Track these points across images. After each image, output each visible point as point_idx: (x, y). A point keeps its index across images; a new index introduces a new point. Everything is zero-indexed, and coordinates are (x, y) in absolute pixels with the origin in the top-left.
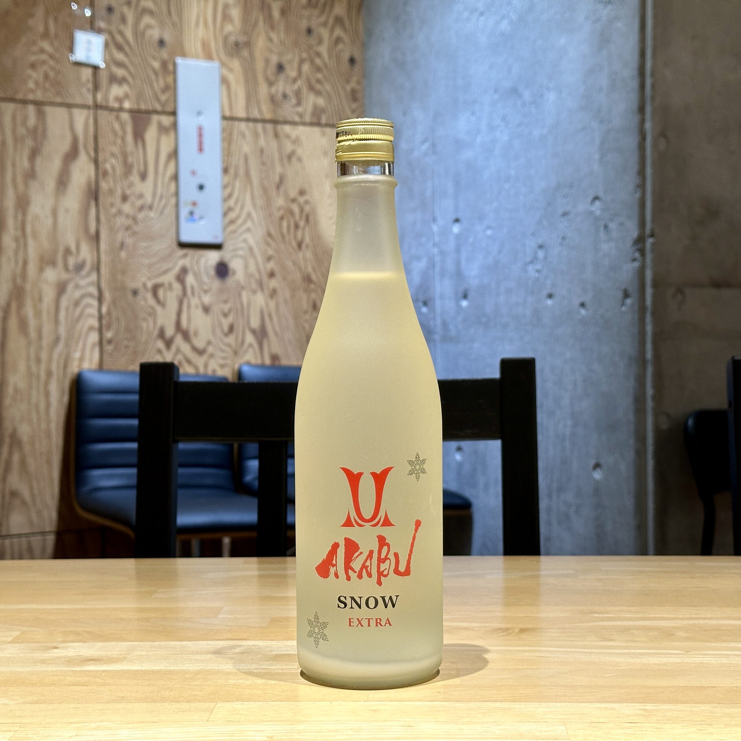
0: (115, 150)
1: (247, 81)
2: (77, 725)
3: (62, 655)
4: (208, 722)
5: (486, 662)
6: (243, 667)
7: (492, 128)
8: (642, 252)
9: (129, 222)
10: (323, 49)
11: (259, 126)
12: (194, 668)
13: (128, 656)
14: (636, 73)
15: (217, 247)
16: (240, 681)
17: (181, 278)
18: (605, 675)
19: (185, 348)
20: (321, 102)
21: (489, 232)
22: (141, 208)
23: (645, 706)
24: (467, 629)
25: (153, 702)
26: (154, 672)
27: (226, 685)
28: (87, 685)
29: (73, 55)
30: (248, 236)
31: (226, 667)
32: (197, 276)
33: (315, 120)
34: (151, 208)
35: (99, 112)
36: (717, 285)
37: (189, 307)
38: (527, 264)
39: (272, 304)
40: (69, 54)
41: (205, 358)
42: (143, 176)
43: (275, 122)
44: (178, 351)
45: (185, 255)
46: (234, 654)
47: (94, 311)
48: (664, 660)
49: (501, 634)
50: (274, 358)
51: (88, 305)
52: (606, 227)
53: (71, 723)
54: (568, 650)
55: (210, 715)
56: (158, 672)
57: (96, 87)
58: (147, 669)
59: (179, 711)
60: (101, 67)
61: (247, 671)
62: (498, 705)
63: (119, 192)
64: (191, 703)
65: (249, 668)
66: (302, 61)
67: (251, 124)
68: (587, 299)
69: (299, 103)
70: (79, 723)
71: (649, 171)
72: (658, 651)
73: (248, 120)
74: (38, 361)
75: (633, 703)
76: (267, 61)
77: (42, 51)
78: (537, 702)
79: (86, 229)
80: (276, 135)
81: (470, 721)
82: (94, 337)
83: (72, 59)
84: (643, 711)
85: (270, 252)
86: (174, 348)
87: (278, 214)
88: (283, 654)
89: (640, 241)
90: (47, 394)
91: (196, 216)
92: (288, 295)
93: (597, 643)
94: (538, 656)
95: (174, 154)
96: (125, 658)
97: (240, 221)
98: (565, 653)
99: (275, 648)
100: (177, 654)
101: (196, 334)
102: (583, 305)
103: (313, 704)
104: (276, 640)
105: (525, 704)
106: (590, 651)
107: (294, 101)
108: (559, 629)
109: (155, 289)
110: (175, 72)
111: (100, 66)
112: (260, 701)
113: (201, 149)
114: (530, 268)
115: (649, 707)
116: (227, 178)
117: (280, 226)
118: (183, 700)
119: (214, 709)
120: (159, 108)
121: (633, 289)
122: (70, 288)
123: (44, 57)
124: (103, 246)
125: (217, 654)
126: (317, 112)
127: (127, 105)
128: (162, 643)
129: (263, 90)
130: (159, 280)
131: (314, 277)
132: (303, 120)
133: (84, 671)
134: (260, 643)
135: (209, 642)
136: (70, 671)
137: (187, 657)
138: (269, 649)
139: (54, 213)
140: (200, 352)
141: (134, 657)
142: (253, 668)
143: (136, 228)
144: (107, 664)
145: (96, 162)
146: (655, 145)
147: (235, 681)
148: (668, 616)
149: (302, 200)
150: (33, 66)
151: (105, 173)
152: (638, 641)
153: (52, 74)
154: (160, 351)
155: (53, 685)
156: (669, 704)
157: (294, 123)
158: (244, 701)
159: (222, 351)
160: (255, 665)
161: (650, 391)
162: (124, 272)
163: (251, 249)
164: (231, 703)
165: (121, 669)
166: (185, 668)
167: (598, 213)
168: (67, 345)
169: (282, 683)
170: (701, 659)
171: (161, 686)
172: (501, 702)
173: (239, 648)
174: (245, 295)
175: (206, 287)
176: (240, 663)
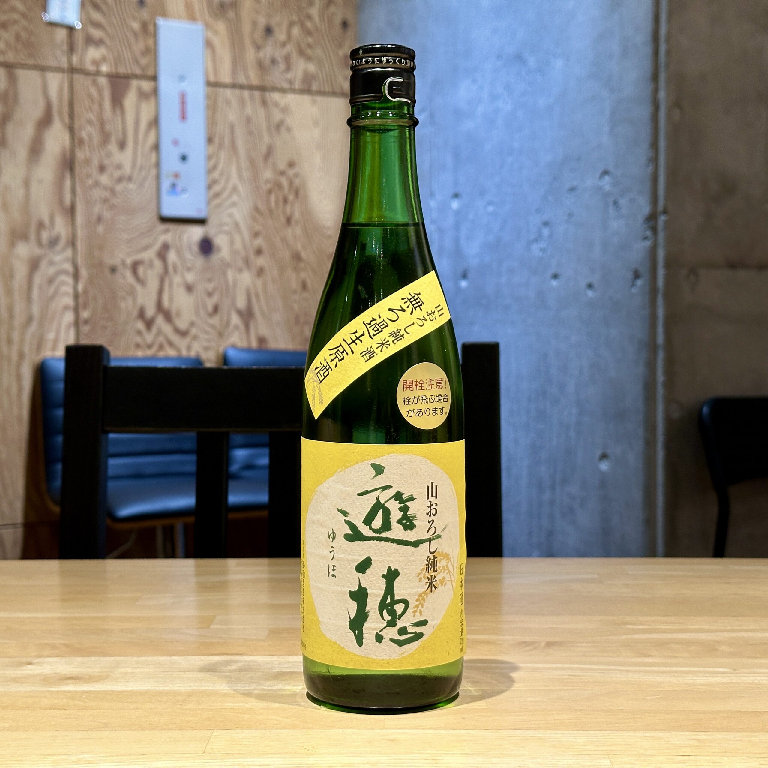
0: (92, 116)
1: (233, 44)
2: (55, 758)
3: (36, 672)
4: (204, 754)
5: (511, 681)
6: (240, 687)
7: (494, 97)
8: (654, 230)
9: (107, 194)
10: (314, 12)
11: (246, 93)
12: (186, 689)
13: (112, 674)
14: (649, 38)
15: (201, 222)
16: (239, 704)
17: (162, 254)
18: (647, 698)
19: (167, 329)
20: (312, 68)
21: (491, 209)
22: (120, 180)
23: (697, 735)
24: (488, 642)
25: (139, 730)
26: (142, 693)
27: (223, 709)
28: (65, 709)
29: (46, 14)
30: (234, 211)
31: (222, 687)
32: (179, 252)
33: (306, 88)
34: (130, 179)
35: (76, 76)
36: (732, 265)
37: (171, 285)
38: (530, 243)
39: (259, 283)
40: (42, 11)
41: (187, 340)
42: (122, 145)
43: (263, 89)
44: (159, 332)
45: (166, 231)
46: (230, 672)
47: (68, 289)
48: (712, 680)
49: (527, 648)
50: (262, 340)
51: (63, 283)
52: (616, 203)
53: (49, 755)
54: (602, 667)
55: (206, 747)
56: (147, 692)
57: (72, 49)
58: (133, 690)
59: (170, 741)
60: (77, 27)
61: (245, 692)
62: (530, 733)
63: (95, 162)
64: (185, 731)
65: (248, 688)
66: (291, 24)
67: (237, 91)
68: (595, 279)
69: (288, 68)
70: (57, 755)
71: (662, 143)
72: (702, 669)
73: (234, 86)
74: (10, 342)
75: (683, 731)
76: (254, 23)
77: (13, 9)
78: (574, 730)
79: (61, 201)
80: (264, 103)
81: (502, 754)
82: (69, 317)
83: (46, 19)
84: (694, 741)
85: (258, 228)
86: (154, 330)
87: (265, 187)
88: (285, 672)
89: (652, 218)
90: (19, 377)
91: (179, 189)
92: (276, 273)
93: (634, 660)
94: (571, 675)
95: (155, 122)
96: (108, 677)
97: (225, 195)
98: (599, 671)
99: (276, 664)
100: (166, 672)
101: (178, 314)
102: (590, 286)
103: (322, 732)
104: (276, 655)
105: (562, 733)
106: (628, 668)
107: (282, 66)
108: (590, 642)
109: (135, 266)
110: (155, 35)
111: (75, 27)
112: (262, 729)
113: (183, 116)
114: (535, 248)
115: (702, 736)
116: (211, 149)
117: (268, 201)
118: (176, 727)
119: (210, 738)
120: (138, 71)
121: (644, 270)
122: (43, 265)
123: (16, 16)
124: (80, 219)
125: (211, 671)
126: (308, 79)
127: (104, 68)
128: (150, 658)
129: (250, 54)
130: (139, 257)
131: (303, 255)
132: (293, 87)
133: (61, 691)
134: (260, 659)
135: (203, 658)
136: (47, 691)
137: (178, 675)
138: (269, 666)
139: (27, 183)
140: (183, 334)
141: (118, 675)
142: (252, 688)
143: (114, 201)
144: (88, 683)
145: (71, 129)
146: (669, 116)
147: (233, 704)
148: (707, 627)
149: (291, 172)
150: (4, 26)
151: (81, 142)
152: (681, 657)
153: (24, 35)
154: (139, 333)
155: (27, 709)
156: (723, 733)
157: (283, 91)
158: (243, 729)
159: (207, 333)
160: (254, 684)
161: (661, 378)
162: (101, 248)
163: (237, 225)
164: (230, 731)
165: (102, 689)
166: (176, 688)
167: (607, 188)
168: (41, 325)
169: (286, 706)
170: (752, 678)
171: (149, 710)
172: (534, 730)
173: (236, 665)
174: (230, 274)
175: (189, 265)
176: (237, 682)
